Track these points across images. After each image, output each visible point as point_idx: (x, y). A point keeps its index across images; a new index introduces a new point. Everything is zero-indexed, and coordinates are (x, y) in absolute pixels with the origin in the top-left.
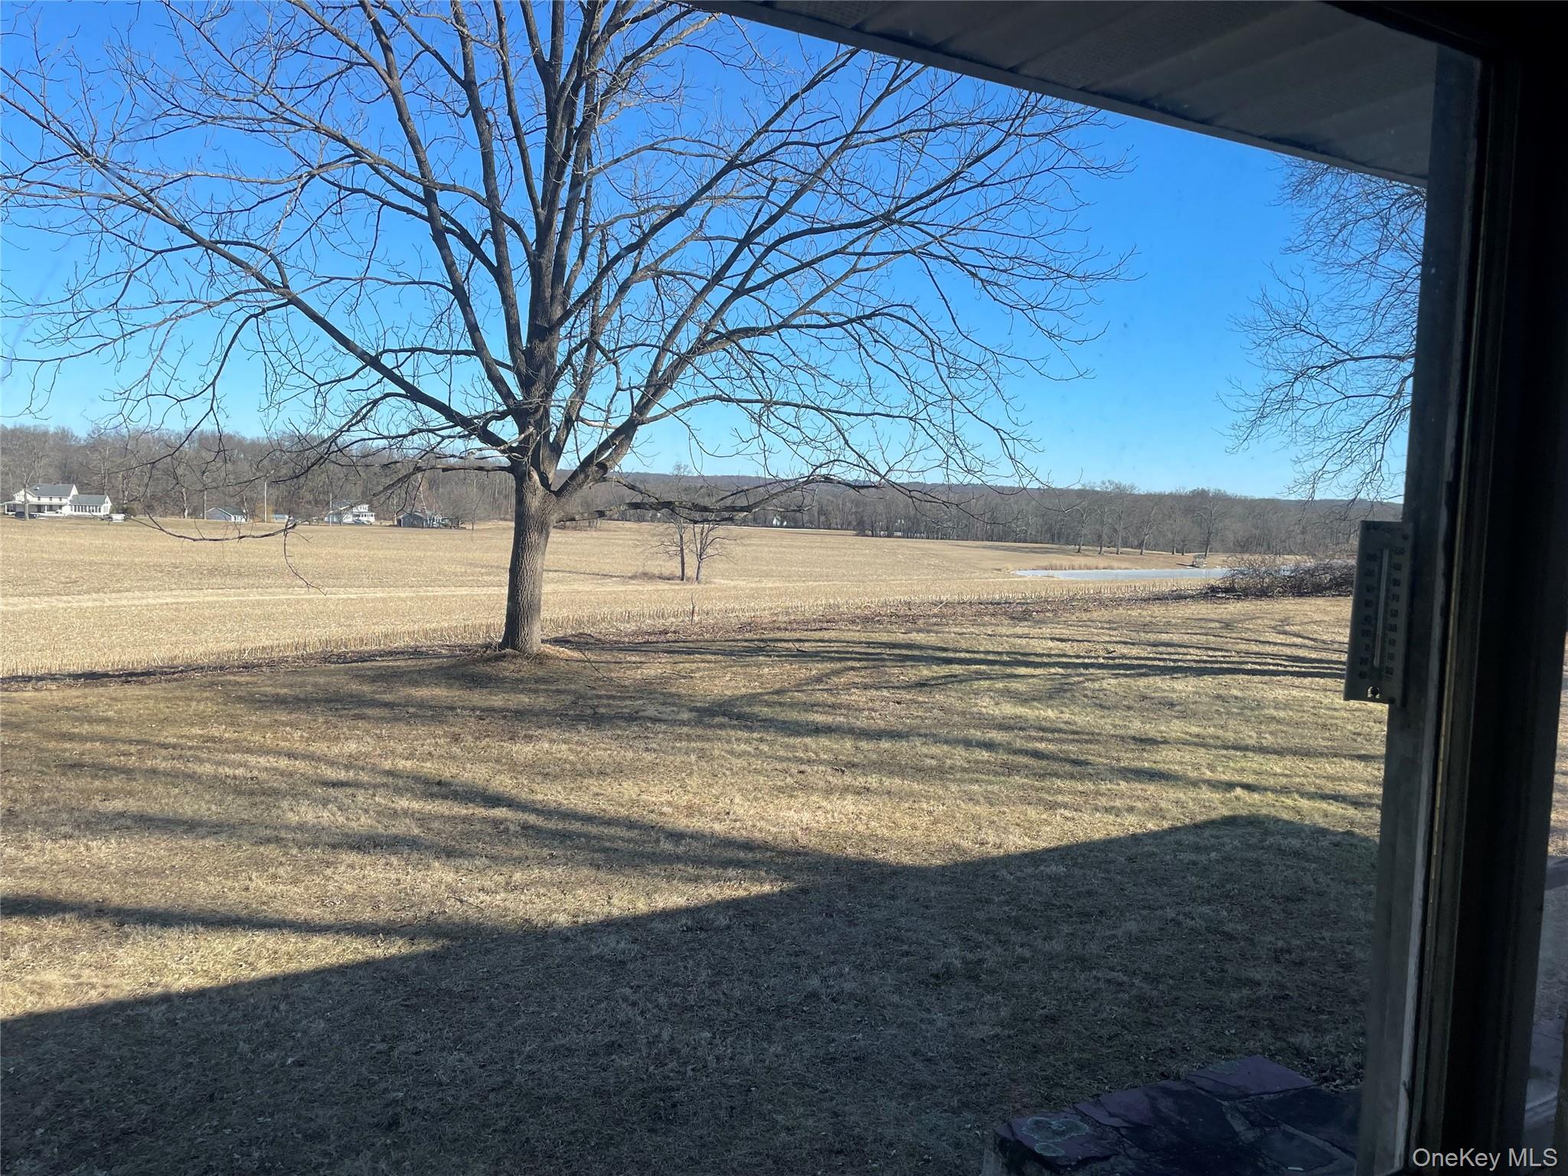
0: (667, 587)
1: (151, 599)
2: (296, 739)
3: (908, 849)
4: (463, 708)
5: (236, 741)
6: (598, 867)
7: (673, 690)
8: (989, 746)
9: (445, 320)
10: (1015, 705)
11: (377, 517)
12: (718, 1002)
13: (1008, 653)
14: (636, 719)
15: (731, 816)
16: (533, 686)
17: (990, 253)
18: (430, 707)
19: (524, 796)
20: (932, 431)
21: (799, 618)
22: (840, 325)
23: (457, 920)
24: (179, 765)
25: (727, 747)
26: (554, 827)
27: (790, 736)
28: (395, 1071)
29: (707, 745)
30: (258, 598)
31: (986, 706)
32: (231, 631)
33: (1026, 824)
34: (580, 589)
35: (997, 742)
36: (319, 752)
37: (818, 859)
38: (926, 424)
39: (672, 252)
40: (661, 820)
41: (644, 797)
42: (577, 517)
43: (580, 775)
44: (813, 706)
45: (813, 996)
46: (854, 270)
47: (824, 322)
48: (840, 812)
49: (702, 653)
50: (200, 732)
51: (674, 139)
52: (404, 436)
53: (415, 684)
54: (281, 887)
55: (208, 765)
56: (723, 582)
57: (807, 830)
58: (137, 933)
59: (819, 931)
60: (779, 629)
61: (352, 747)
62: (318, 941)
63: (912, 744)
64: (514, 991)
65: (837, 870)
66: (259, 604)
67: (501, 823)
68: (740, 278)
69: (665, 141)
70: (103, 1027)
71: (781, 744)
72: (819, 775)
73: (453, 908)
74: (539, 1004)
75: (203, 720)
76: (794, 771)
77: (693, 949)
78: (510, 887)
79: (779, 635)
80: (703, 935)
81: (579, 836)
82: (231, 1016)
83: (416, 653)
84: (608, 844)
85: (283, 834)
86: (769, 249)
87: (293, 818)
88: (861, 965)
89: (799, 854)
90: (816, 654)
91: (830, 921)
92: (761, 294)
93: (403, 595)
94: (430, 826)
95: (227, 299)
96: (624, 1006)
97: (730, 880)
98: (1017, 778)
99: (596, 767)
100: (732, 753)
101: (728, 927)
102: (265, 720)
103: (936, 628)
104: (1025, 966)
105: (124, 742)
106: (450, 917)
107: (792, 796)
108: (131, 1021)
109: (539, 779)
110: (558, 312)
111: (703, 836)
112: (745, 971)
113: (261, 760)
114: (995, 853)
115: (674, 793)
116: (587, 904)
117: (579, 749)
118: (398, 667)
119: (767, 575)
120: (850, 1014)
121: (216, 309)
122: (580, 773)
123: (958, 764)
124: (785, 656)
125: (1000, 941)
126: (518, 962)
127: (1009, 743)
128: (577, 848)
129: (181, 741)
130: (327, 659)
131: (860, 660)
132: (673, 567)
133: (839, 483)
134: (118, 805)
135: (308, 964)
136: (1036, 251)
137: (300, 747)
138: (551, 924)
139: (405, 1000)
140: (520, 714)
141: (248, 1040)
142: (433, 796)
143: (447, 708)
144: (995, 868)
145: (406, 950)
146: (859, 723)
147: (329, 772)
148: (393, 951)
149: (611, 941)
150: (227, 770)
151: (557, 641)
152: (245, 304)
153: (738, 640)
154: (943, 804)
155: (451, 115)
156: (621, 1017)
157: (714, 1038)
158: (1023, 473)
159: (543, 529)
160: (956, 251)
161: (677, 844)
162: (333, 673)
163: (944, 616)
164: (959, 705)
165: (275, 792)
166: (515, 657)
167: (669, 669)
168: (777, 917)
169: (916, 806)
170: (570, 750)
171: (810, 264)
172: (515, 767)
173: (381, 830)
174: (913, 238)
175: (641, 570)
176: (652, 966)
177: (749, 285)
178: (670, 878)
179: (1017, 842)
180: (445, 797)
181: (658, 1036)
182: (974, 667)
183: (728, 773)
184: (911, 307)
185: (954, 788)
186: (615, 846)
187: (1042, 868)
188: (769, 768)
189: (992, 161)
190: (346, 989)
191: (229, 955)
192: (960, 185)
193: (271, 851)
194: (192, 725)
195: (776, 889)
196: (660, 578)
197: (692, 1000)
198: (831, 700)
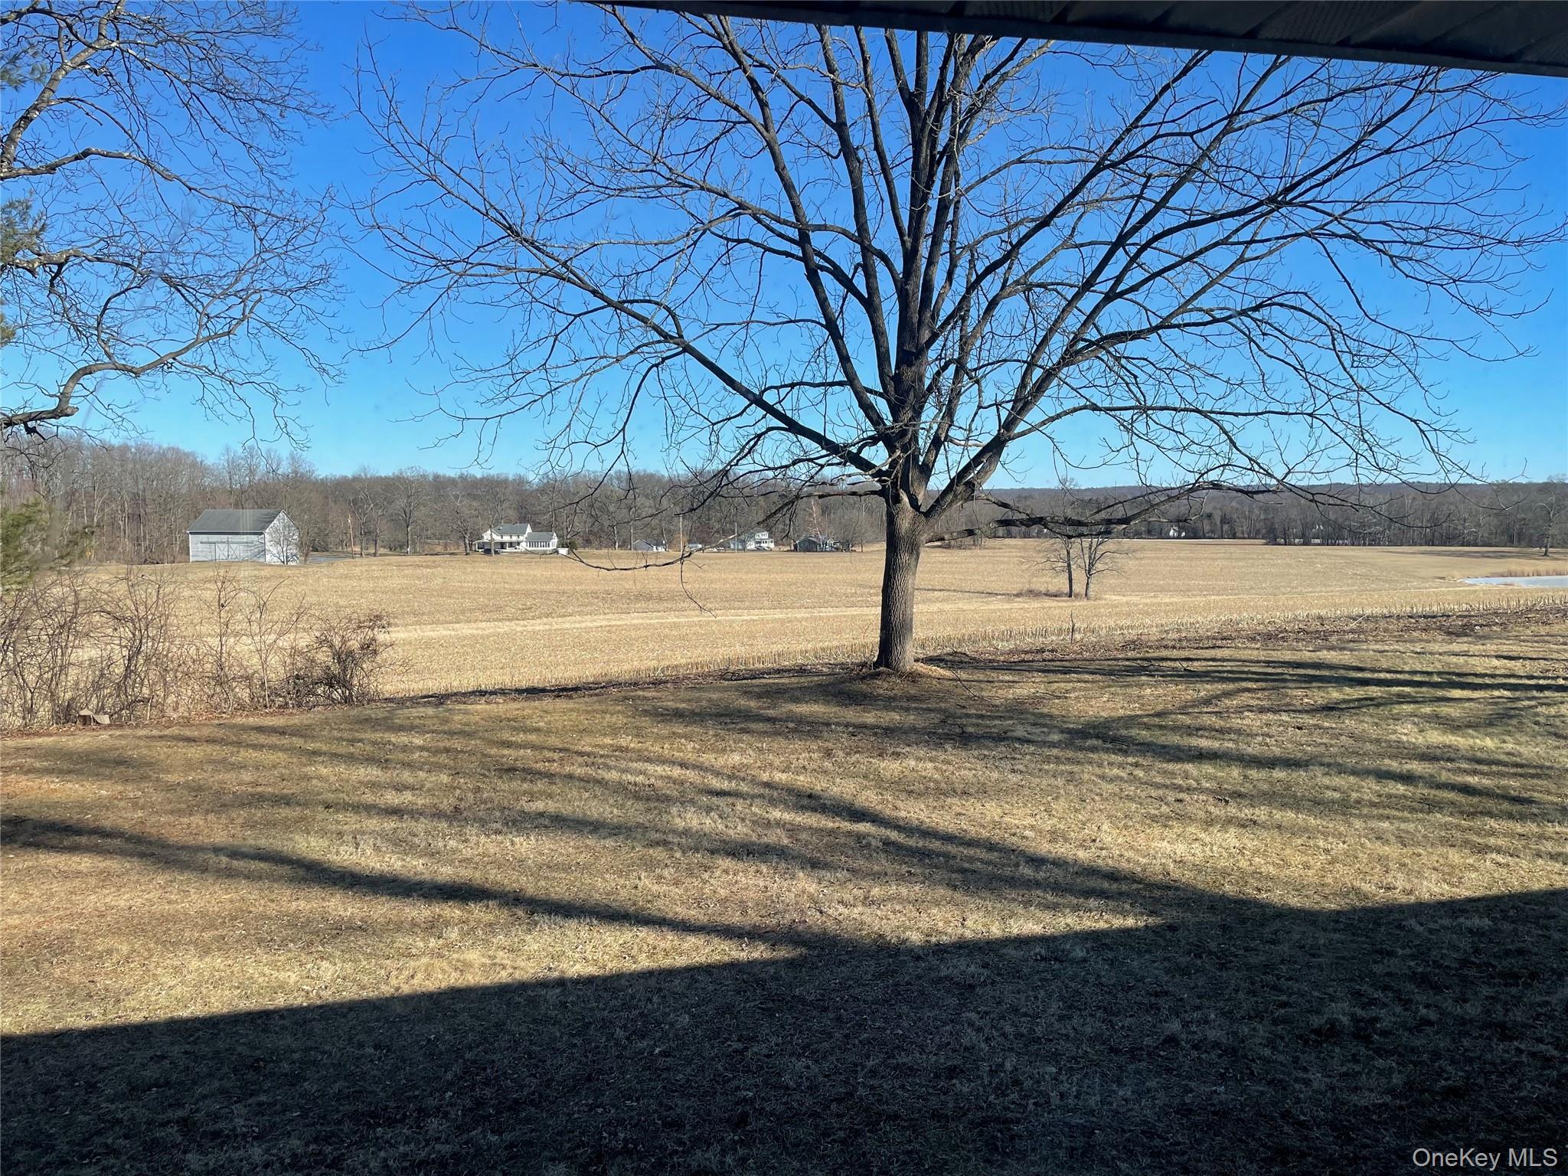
0: (1054, 604)
1: (588, 622)
2: (688, 750)
3: (1297, 890)
4: (837, 724)
5: (639, 751)
6: (955, 888)
7: (1045, 710)
8: (1407, 778)
9: (822, 354)
10: (1444, 733)
11: (776, 544)
12: (1067, 1036)
13: (1439, 673)
14: (1004, 739)
15: (1098, 844)
16: (905, 705)
17: (1398, 225)
18: (808, 722)
19: (888, 812)
20: (1339, 427)
21: (1191, 635)
22: (1224, 320)
23: (816, 930)
24: (590, 771)
25: (1098, 771)
26: (914, 845)
27: (1169, 761)
28: (747, 1070)
29: (1076, 769)
30: (675, 620)
31: (1407, 733)
32: (653, 651)
33: (1446, 869)
34: (965, 608)
35: (1417, 774)
36: (707, 764)
37: (1190, 895)
38: (1330, 421)
39: (1042, 263)
40: (1022, 844)
41: (1007, 819)
42: (946, 537)
43: (944, 794)
44: (1198, 729)
45: (1172, 1040)
46: (1242, 260)
47: (1209, 318)
48: (1220, 846)
49: (1080, 673)
50: (611, 742)
51: (1043, 149)
52: (787, 467)
53: (796, 700)
54: (665, 887)
55: (613, 772)
56: (1114, 597)
57: (1180, 862)
58: (542, 919)
59: (1185, 971)
60: (1166, 647)
61: (736, 758)
62: (692, 940)
63: (1312, 774)
64: (863, 1006)
65: (1212, 908)
66: (676, 626)
67: (864, 838)
68: (1112, 282)
69: (1033, 152)
70: (508, 1004)
71: (1159, 770)
72: (1197, 805)
73: (813, 918)
74: (886, 1020)
75: (614, 731)
76: (1171, 799)
77: (1046, 980)
78: (868, 902)
79: (1165, 653)
80: (1057, 966)
81: (938, 855)
82: (612, 1003)
83: (801, 671)
84: (966, 865)
85: (670, 838)
86: (1143, 248)
87: (679, 823)
88: (1231, 1012)
89: (1169, 888)
90: (1206, 674)
91: (1199, 962)
92: (1139, 296)
93: (799, 616)
94: (799, 837)
95: (632, 352)
96: (969, 1031)
97: (1090, 911)
98: (1439, 816)
99: (959, 787)
100: (1103, 777)
101: (1085, 960)
102: (665, 732)
103: (1351, 644)
104: (1428, 1029)
105: (549, 749)
106: (810, 927)
107: (1166, 826)
108: (532, 1002)
109: (903, 796)
110: (926, 335)
111: (1066, 863)
112: (1099, 1008)
113: (658, 769)
114: (1404, 899)
115: (1038, 817)
116: (941, 924)
117: (944, 768)
118: (783, 684)
119: (1163, 590)
120: (1212, 1065)
121: (624, 362)
122: (942, 791)
123: (1366, 797)
124: (1171, 676)
125: (1400, 1000)
126: (869, 977)
127: (1432, 776)
128: (936, 867)
129: (596, 750)
130: (723, 675)
131: (1257, 681)
132: (1061, 583)
133: (1229, 489)
134: (539, 805)
135: (681, 961)
136: (1457, 217)
137: (691, 757)
138: (905, 941)
139: (762, 1003)
140: (889, 731)
141: (624, 1027)
142: (803, 808)
143: (823, 723)
144: (1402, 917)
145: (767, 955)
146: (1250, 750)
147: (714, 781)
148: (756, 955)
149: (962, 963)
150: (629, 777)
151: (930, 660)
152: (647, 355)
153: (1118, 659)
154: (1344, 843)
155: (826, 158)
156: (965, 1041)
157: (1059, 1073)
158: (1449, 468)
159: (914, 549)
160: (1358, 228)
161: (1037, 869)
162: (725, 689)
163: (1363, 632)
164: (1373, 732)
165: (667, 799)
166: (889, 675)
167: (1042, 688)
168: (1139, 953)
169: (1312, 843)
170: (935, 768)
171: (1190, 258)
172: (881, 783)
173: (754, 838)
174: (1309, 219)
175: (1027, 587)
176: (1001, 993)
177: (1121, 288)
178: (1027, 904)
179: (1432, 888)
180: (814, 810)
181: (1002, 1065)
182: (1395, 689)
183: (1097, 798)
184: (1305, 294)
185: (1358, 824)
186: (973, 867)
187: (1462, 920)
188: (1143, 795)
189: (1401, 124)
190: (711, 988)
191: (616, 948)
192: (1362, 154)
193: (658, 853)
194: (605, 735)
195: (1141, 924)
196: (1046, 595)
197: (1039, 1031)
198: (1219, 723)
